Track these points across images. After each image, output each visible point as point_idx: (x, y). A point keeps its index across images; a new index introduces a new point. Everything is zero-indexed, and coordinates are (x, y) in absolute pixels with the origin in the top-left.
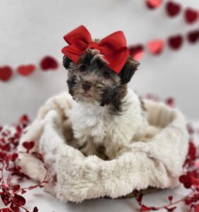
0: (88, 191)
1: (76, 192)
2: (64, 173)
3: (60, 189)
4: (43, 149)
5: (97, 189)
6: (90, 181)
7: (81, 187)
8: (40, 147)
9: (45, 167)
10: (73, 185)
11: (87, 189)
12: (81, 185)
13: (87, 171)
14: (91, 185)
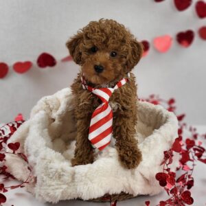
0: (62, 193)
1: (52, 193)
2: (43, 175)
3: (38, 190)
4: (27, 151)
5: (70, 191)
6: (65, 183)
7: (57, 189)
8: (25, 149)
9: (29, 168)
10: (50, 186)
11: (61, 190)
12: (57, 187)
13: (62, 173)
14: (65, 187)
